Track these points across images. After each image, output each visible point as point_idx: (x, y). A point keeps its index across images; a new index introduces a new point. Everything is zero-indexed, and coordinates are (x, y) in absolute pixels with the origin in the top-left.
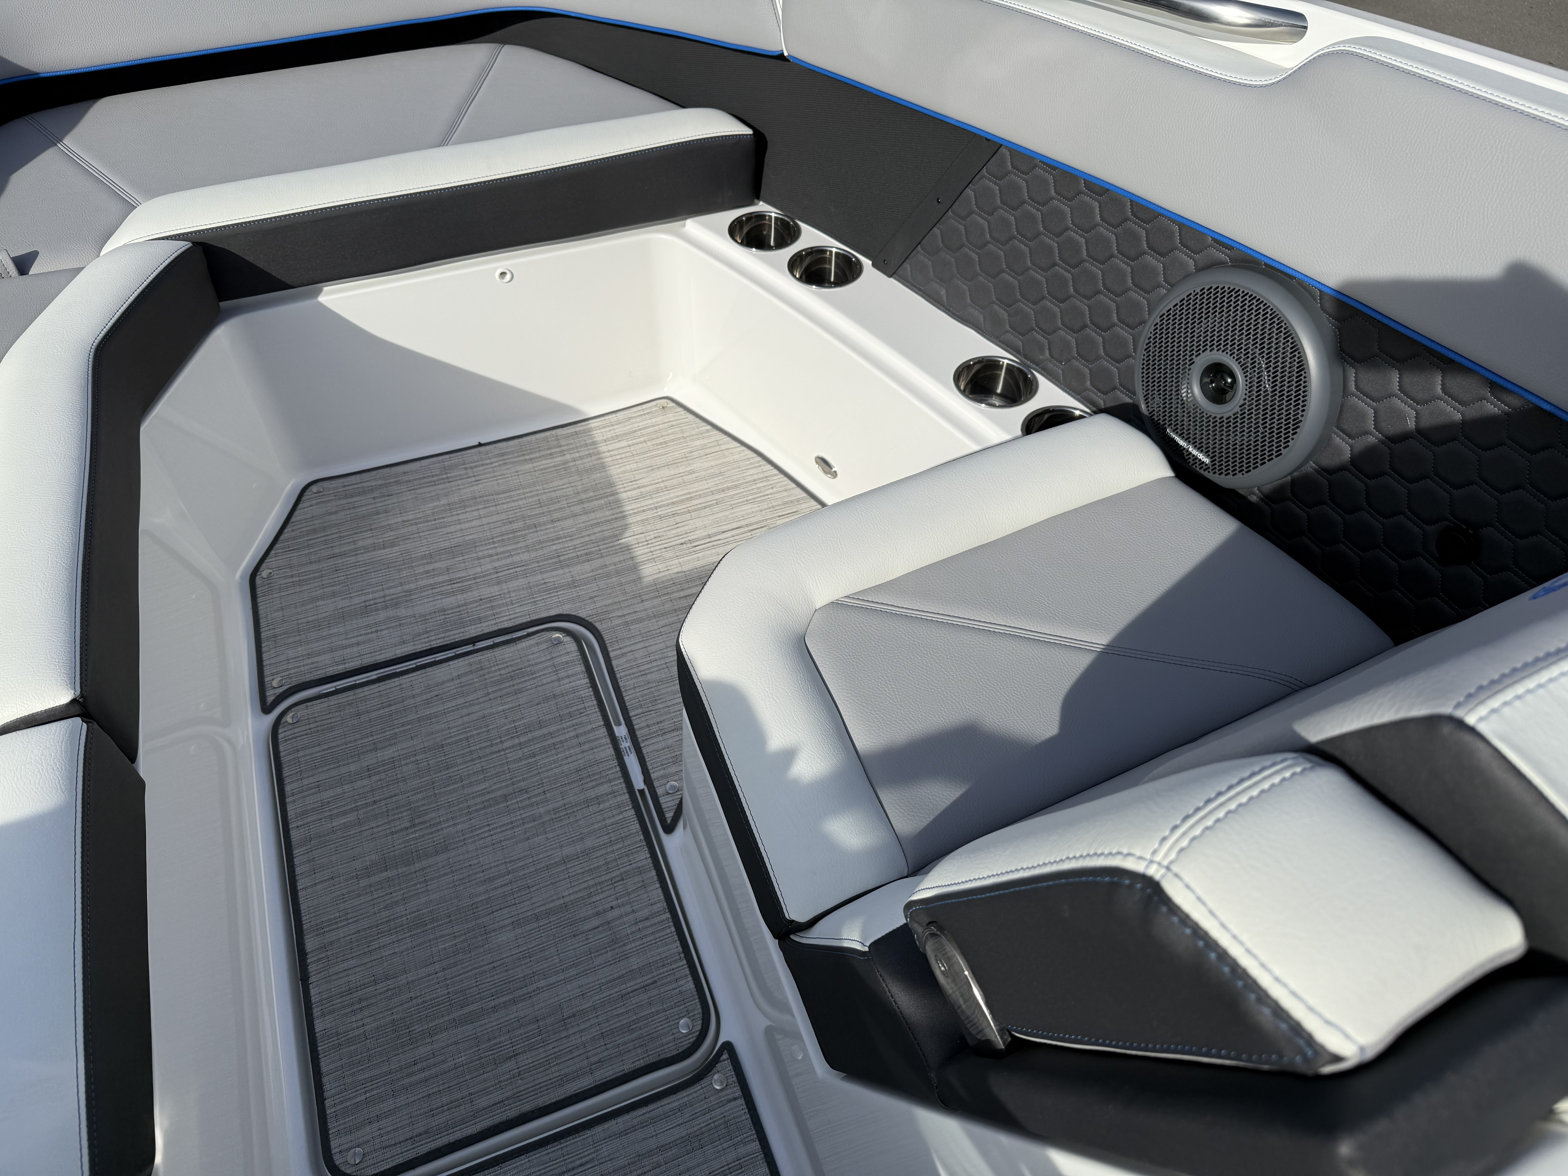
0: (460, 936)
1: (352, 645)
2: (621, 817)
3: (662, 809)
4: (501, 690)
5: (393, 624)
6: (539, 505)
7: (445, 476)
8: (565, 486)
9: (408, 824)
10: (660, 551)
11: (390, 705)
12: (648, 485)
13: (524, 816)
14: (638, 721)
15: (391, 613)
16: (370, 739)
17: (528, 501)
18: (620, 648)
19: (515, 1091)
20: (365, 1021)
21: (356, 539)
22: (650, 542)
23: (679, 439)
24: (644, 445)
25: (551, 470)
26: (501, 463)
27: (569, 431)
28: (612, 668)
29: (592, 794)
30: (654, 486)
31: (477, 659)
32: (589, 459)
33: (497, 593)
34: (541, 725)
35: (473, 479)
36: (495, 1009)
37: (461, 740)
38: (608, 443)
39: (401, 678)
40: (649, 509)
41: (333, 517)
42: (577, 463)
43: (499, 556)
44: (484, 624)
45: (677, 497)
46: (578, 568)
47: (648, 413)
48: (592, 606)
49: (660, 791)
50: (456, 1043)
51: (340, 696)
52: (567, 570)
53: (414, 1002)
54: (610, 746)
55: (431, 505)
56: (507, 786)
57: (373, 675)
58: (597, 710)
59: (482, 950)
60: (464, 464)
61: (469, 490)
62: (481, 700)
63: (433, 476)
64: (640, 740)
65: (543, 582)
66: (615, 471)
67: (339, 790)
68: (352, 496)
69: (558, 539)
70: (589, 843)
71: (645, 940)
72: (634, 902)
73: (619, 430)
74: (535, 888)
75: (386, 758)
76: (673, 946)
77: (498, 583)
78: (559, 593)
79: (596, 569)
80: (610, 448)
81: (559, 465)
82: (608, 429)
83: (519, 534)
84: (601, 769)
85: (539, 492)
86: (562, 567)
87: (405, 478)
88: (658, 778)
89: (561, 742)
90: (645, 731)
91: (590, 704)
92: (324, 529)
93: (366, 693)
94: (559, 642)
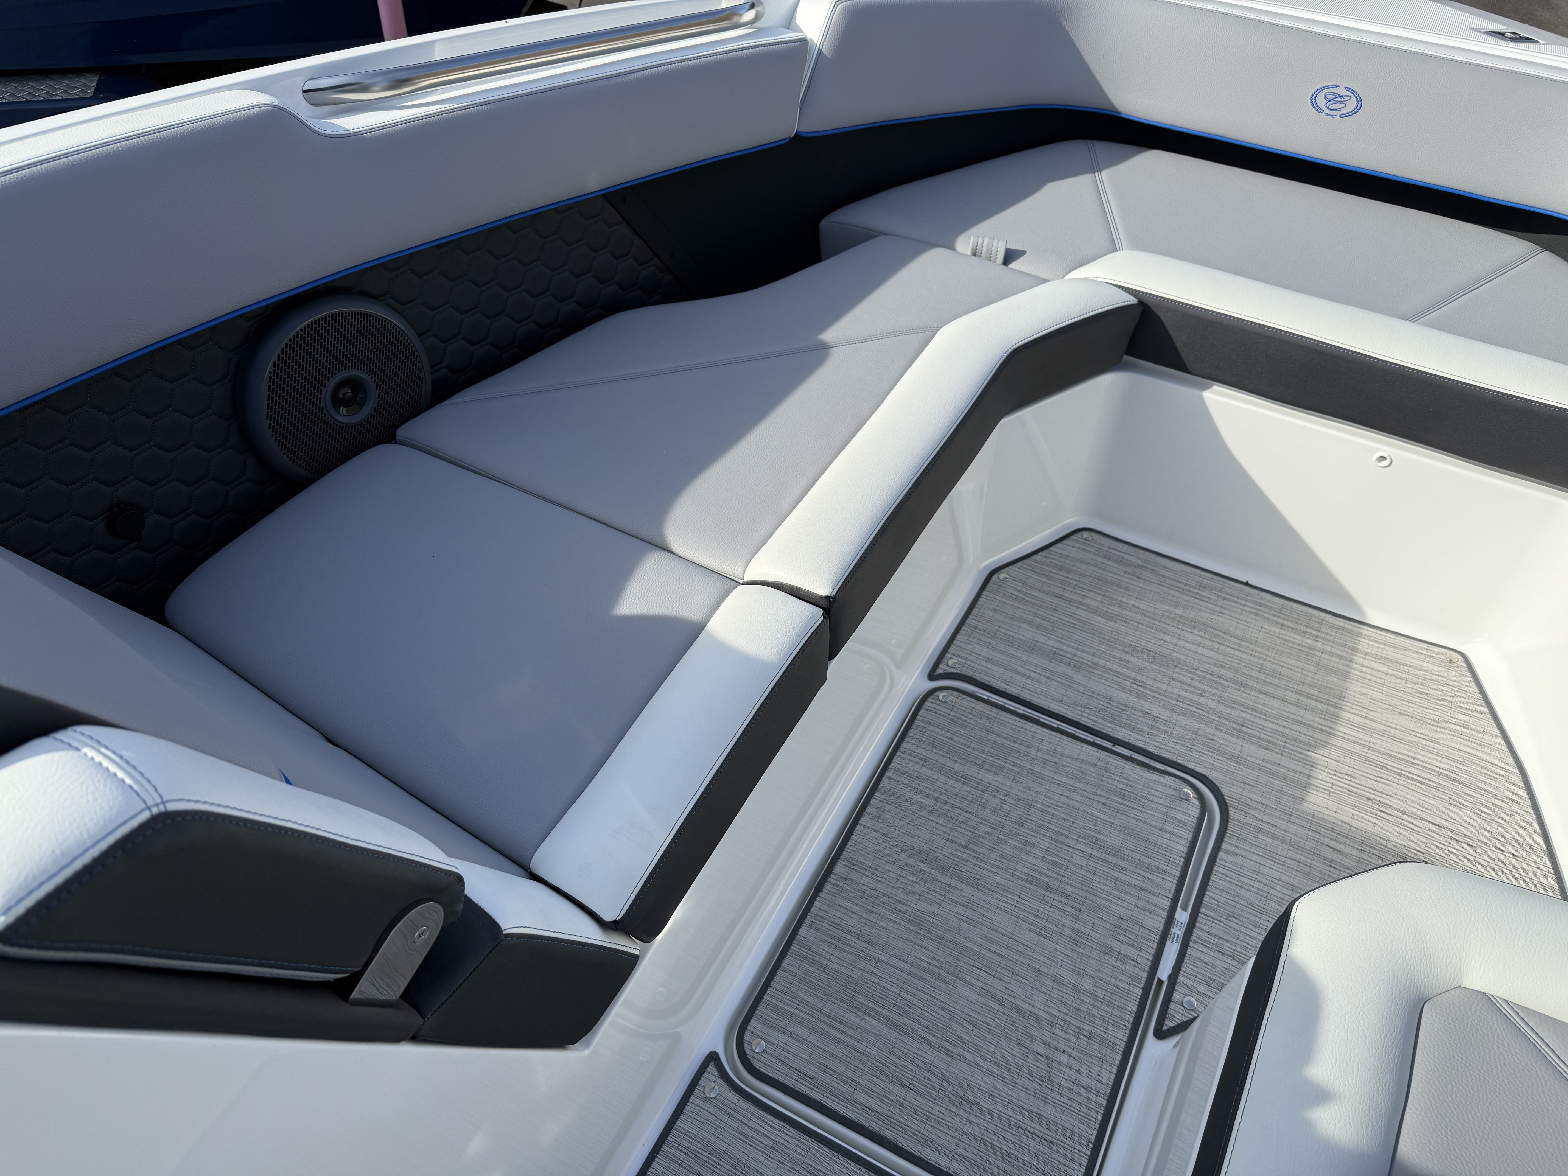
0: (938, 960)
1: (1023, 675)
2: (1127, 987)
3: (1167, 1013)
4: (1107, 798)
5: (1064, 682)
6: (1259, 669)
7: (1196, 591)
8: (1295, 669)
9: (963, 843)
10: (1341, 790)
11: (1016, 742)
12: (1377, 722)
13: (1051, 914)
14: (1204, 921)
15: (1070, 672)
16: (985, 756)
17: (1252, 659)
18: (1236, 846)
19: (889, 1114)
20: (832, 958)
21: (1087, 595)
22: (1338, 774)
23: (1444, 700)
24: (1404, 682)
25: (1294, 646)
26: (1253, 610)
27: (1337, 623)
28: (1215, 858)
29: (1117, 946)
30: (1382, 727)
31: (1107, 758)
32: (1337, 660)
33: (1165, 718)
34: (1118, 854)
35: (1218, 609)
36: (922, 1039)
37: (1048, 812)
38: (1367, 657)
39: (1039, 727)
40: (1361, 744)
41: (1083, 567)
42: (1323, 655)
43: (1190, 688)
44: (1134, 735)
45: (1399, 752)
46: (1253, 748)
47: (1430, 656)
48: (1239, 791)
49: (1176, 996)
50: (877, 1036)
51: (987, 706)
52: (1240, 743)
53: (873, 977)
54: (1163, 921)
55: (1166, 608)
56: (1055, 879)
57: (1021, 709)
58: (1175, 882)
59: (945, 986)
60: (1221, 591)
61: (1207, 615)
62: (1086, 794)
63: (1186, 585)
64: (1193, 938)
65: (1211, 737)
66: (1353, 687)
67: (935, 776)
68: (1109, 559)
69: (1254, 710)
70: (1085, 983)
71: (1070, 1103)
72: (1085, 1064)
73: (1388, 652)
74: (1017, 978)
75: (984, 779)
76: (1090, 1131)
77: (1172, 710)
78: (1217, 757)
79: (1268, 762)
80: (1366, 663)
81: (1305, 647)
82: (1378, 645)
83: (1222, 681)
84: (1140, 934)
85: (1268, 658)
86: (1238, 737)
87: (1162, 572)
88: (1183, 985)
89: (1124, 882)
90: (1203, 935)
91: (1174, 871)
92: (1069, 571)
93: (1006, 720)
94: (1186, 799)
